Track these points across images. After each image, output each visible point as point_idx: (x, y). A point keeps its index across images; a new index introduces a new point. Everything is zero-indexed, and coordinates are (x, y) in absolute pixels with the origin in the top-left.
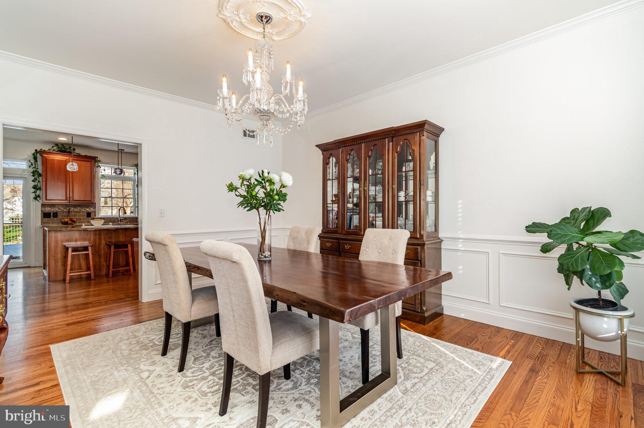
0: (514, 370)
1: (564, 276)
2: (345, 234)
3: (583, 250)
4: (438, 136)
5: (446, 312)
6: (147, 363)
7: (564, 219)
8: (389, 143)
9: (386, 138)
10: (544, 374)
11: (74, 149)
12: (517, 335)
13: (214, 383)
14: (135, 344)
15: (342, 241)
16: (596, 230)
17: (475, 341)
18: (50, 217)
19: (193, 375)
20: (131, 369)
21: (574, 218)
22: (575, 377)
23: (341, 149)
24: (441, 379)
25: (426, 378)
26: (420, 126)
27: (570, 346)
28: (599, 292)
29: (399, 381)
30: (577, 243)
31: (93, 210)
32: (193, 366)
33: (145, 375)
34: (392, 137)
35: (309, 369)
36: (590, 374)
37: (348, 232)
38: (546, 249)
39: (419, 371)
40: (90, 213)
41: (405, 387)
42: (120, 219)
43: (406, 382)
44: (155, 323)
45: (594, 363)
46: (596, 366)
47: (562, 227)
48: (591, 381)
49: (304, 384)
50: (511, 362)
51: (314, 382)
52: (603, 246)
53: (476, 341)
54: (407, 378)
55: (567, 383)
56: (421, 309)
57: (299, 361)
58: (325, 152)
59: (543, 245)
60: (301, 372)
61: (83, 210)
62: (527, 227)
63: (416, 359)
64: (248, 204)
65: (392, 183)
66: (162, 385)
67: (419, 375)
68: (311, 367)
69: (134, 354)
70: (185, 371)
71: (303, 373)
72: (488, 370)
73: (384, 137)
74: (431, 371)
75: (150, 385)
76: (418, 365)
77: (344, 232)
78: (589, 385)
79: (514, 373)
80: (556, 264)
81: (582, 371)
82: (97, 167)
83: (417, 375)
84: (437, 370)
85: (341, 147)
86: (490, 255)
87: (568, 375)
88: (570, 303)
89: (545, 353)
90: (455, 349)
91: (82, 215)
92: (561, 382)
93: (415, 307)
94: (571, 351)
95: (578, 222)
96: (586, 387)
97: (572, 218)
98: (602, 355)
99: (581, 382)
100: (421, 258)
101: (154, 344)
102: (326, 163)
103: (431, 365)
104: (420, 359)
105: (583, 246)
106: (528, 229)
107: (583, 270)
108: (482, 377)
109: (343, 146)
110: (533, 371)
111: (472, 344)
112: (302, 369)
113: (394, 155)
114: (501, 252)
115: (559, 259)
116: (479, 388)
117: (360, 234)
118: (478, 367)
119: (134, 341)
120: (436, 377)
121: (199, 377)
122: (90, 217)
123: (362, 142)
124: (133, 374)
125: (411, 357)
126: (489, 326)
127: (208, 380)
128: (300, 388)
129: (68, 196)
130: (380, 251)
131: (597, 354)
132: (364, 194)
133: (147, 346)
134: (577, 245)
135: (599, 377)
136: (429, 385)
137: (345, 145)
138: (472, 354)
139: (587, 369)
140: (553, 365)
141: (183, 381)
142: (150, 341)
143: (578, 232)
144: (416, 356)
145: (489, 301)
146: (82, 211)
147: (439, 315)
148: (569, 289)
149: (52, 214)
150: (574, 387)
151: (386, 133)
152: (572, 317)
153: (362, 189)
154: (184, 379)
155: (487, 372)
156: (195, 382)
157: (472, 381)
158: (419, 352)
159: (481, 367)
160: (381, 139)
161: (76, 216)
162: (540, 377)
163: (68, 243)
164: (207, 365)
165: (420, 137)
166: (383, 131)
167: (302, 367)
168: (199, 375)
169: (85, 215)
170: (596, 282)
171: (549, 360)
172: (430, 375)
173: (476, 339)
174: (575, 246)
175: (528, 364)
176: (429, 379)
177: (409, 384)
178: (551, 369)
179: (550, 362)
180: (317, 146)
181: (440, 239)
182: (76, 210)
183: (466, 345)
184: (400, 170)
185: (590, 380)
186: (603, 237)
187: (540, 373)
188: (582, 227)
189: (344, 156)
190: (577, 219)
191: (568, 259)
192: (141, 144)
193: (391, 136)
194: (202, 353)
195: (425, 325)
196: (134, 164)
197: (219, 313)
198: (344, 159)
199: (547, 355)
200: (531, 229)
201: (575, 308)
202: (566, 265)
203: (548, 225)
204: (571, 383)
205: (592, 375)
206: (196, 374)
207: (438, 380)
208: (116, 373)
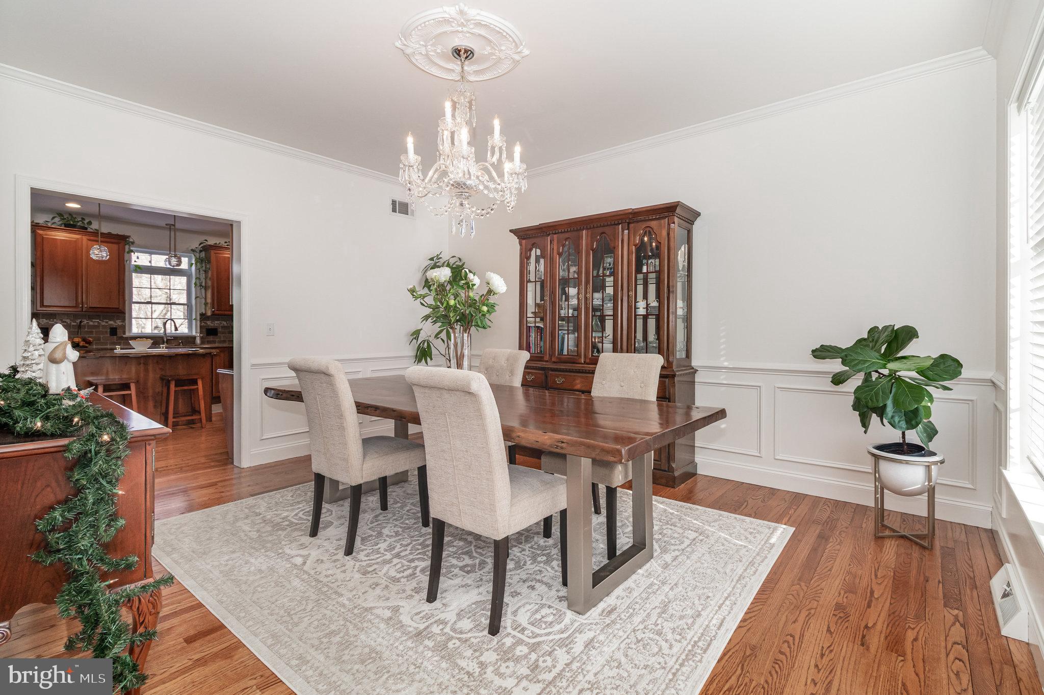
0: (798, 537)
1: (859, 415)
2: (554, 362)
3: (884, 381)
4: (692, 223)
5: (700, 471)
6: (294, 545)
7: (860, 341)
8: (623, 231)
9: (619, 224)
10: (835, 540)
11: (90, 223)
12: (797, 498)
13: (403, 566)
14: (260, 523)
15: (551, 372)
16: (901, 354)
17: (744, 506)
19: (368, 558)
20: (273, 554)
21: (873, 340)
22: (873, 543)
23: (549, 237)
24: (708, 550)
25: (688, 549)
26: (669, 210)
27: (866, 508)
28: (903, 434)
29: (655, 554)
30: (877, 371)
31: (120, 324)
32: (363, 547)
33: (299, 561)
34: (629, 223)
35: (530, 545)
36: (891, 539)
37: (559, 359)
38: (838, 379)
39: (678, 542)
40: (116, 328)
41: (665, 561)
42: (167, 340)
43: (665, 556)
44: (278, 496)
45: (896, 526)
46: (898, 529)
47: (859, 351)
48: (892, 546)
49: (529, 563)
50: (794, 529)
51: (542, 560)
52: (908, 374)
53: (746, 506)
54: (664, 550)
55: (863, 549)
56: (670, 467)
57: (513, 537)
58: (524, 241)
59: (834, 376)
60: (520, 550)
61: (104, 324)
62: (813, 351)
63: (671, 529)
64: (437, 317)
65: (628, 288)
66: (330, 572)
67: (680, 547)
68: (533, 543)
69: (267, 536)
70: (354, 554)
71: (524, 550)
72: (766, 538)
73: (616, 222)
74: (694, 542)
75: (312, 572)
76: (676, 535)
77: (553, 359)
78: (890, 551)
79: (799, 541)
80: (851, 399)
81: (881, 534)
82: (128, 253)
83: (676, 547)
84: (701, 541)
85: (549, 235)
86: (763, 389)
87: (865, 541)
88: (867, 449)
89: (835, 518)
90: (721, 515)
91: (102, 333)
92: (857, 548)
93: (660, 465)
94: (867, 513)
95: (878, 344)
96: (887, 552)
97: (871, 339)
98: (905, 517)
99: (881, 547)
100: (669, 395)
101: (292, 523)
102: (524, 258)
103: (692, 535)
104: (676, 528)
105: (884, 375)
106: (815, 354)
107: (885, 406)
108: (760, 546)
109: (554, 232)
110: (823, 538)
111: (741, 509)
112: (520, 546)
113: (630, 249)
114: (777, 385)
115: (855, 393)
116: (758, 558)
117: (579, 361)
118: (753, 535)
119: (258, 520)
120: (701, 549)
121: (379, 560)
122: (116, 335)
123: (582, 228)
124: (278, 560)
125: (664, 527)
126: (760, 487)
127: (393, 564)
128: (525, 567)
129: (80, 300)
130: (623, 384)
131: (899, 516)
132: (586, 304)
133: (281, 525)
134: (877, 375)
135: (902, 541)
136: (694, 557)
137: (557, 232)
138: (743, 521)
139: (887, 533)
140: (846, 530)
141: (356, 567)
142: (283, 518)
143: (880, 358)
144: (671, 525)
145: (760, 453)
146: (102, 326)
147: (691, 475)
148: (865, 432)
150: (872, 553)
151: (618, 217)
152: (870, 471)
153: (582, 296)
154: (358, 564)
155: (764, 540)
156: (375, 566)
157: (747, 551)
158: (673, 520)
159: (757, 535)
160: (611, 225)
161: (92, 332)
162: (831, 544)
163: (95, 378)
164: (383, 546)
165: (669, 225)
166: (615, 214)
167: (521, 543)
168: (378, 558)
169: (107, 331)
170: (899, 422)
171: (840, 525)
172: (694, 547)
173: (746, 504)
174: (875, 376)
175: (815, 531)
176: (693, 551)
177: (668, 558)
178: (843, 535)
179: (842, 527)
180: (511, 231)
181: (693, 368)
182: (91, 323)
183: (734, 511)
184: (639, 270)
185: (891, 544)
186: (909, 363)
187: (831, 540)
188: (883, 351)
189: (555, 248)
190: (877, 342)
191: (866, 392)
192: (239, 223)
193: (628, 221)
194: (369, 531)
195: (674, 488)
196: (191, 248)
197: (425, 466)
198: (555, 252)
199: (838, 520)
200: (818, 353)
201: (873, 455)
202: (863, 400)
203: (840, 349)
204: (869, 549)
205: (894, 539)
206: (372, 558)
207: (704, 552)
208: (253, 560)
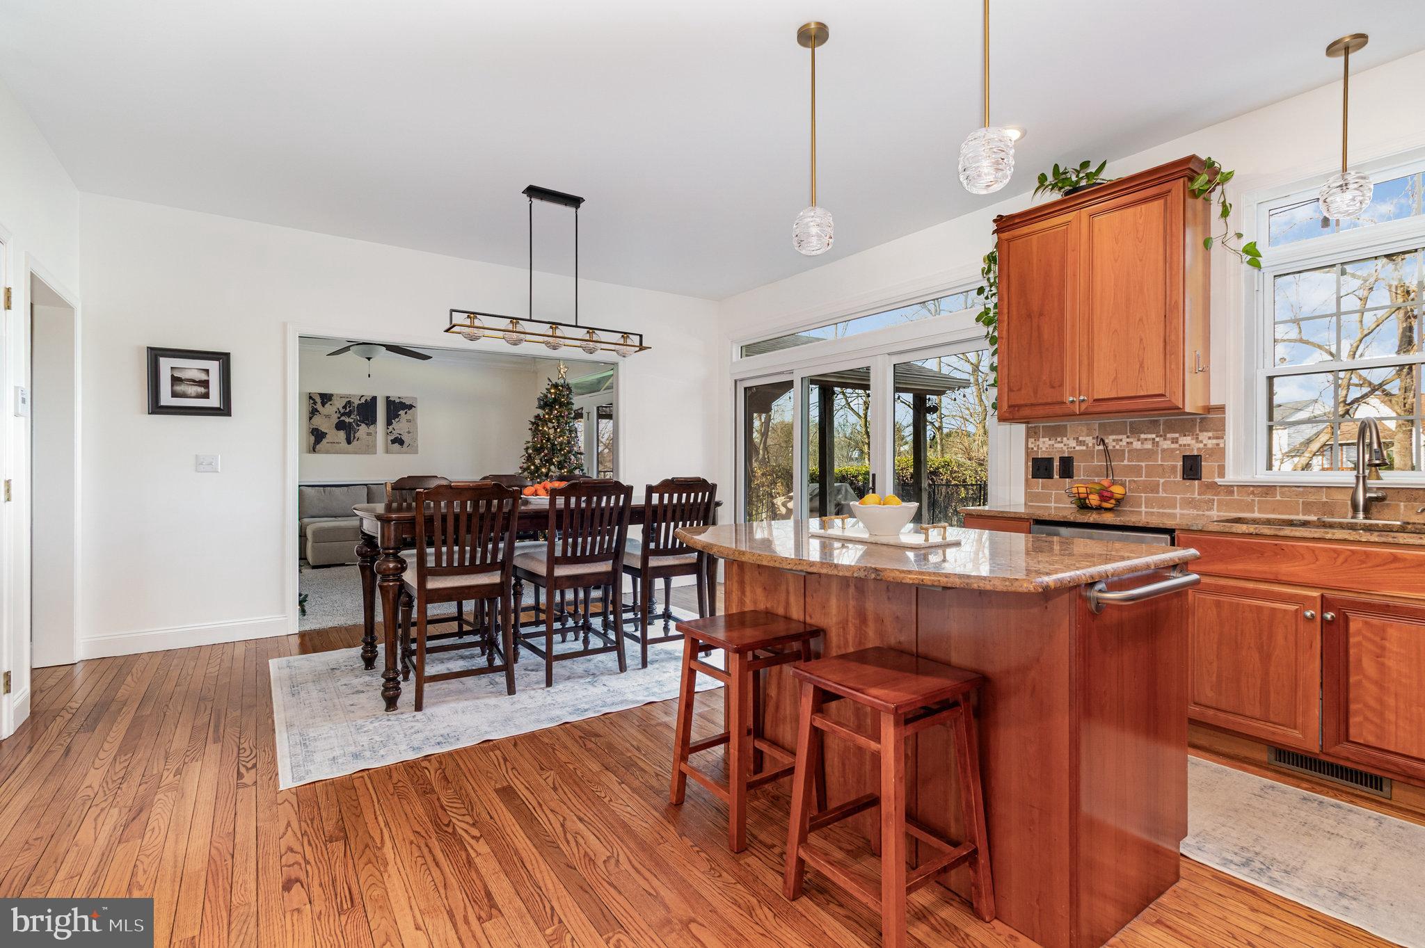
18: (1051, 477)
31: (1211, 444)
40: (1199, 457)
42: (1367, 500)
61: (1166, 444)
91: (1163, 471)
122: (1200, 479)
146: (1164, 450)
149: (1056, 464)
161: (1137, 470)
169: (1174, 467)
182: (1137, 445)
